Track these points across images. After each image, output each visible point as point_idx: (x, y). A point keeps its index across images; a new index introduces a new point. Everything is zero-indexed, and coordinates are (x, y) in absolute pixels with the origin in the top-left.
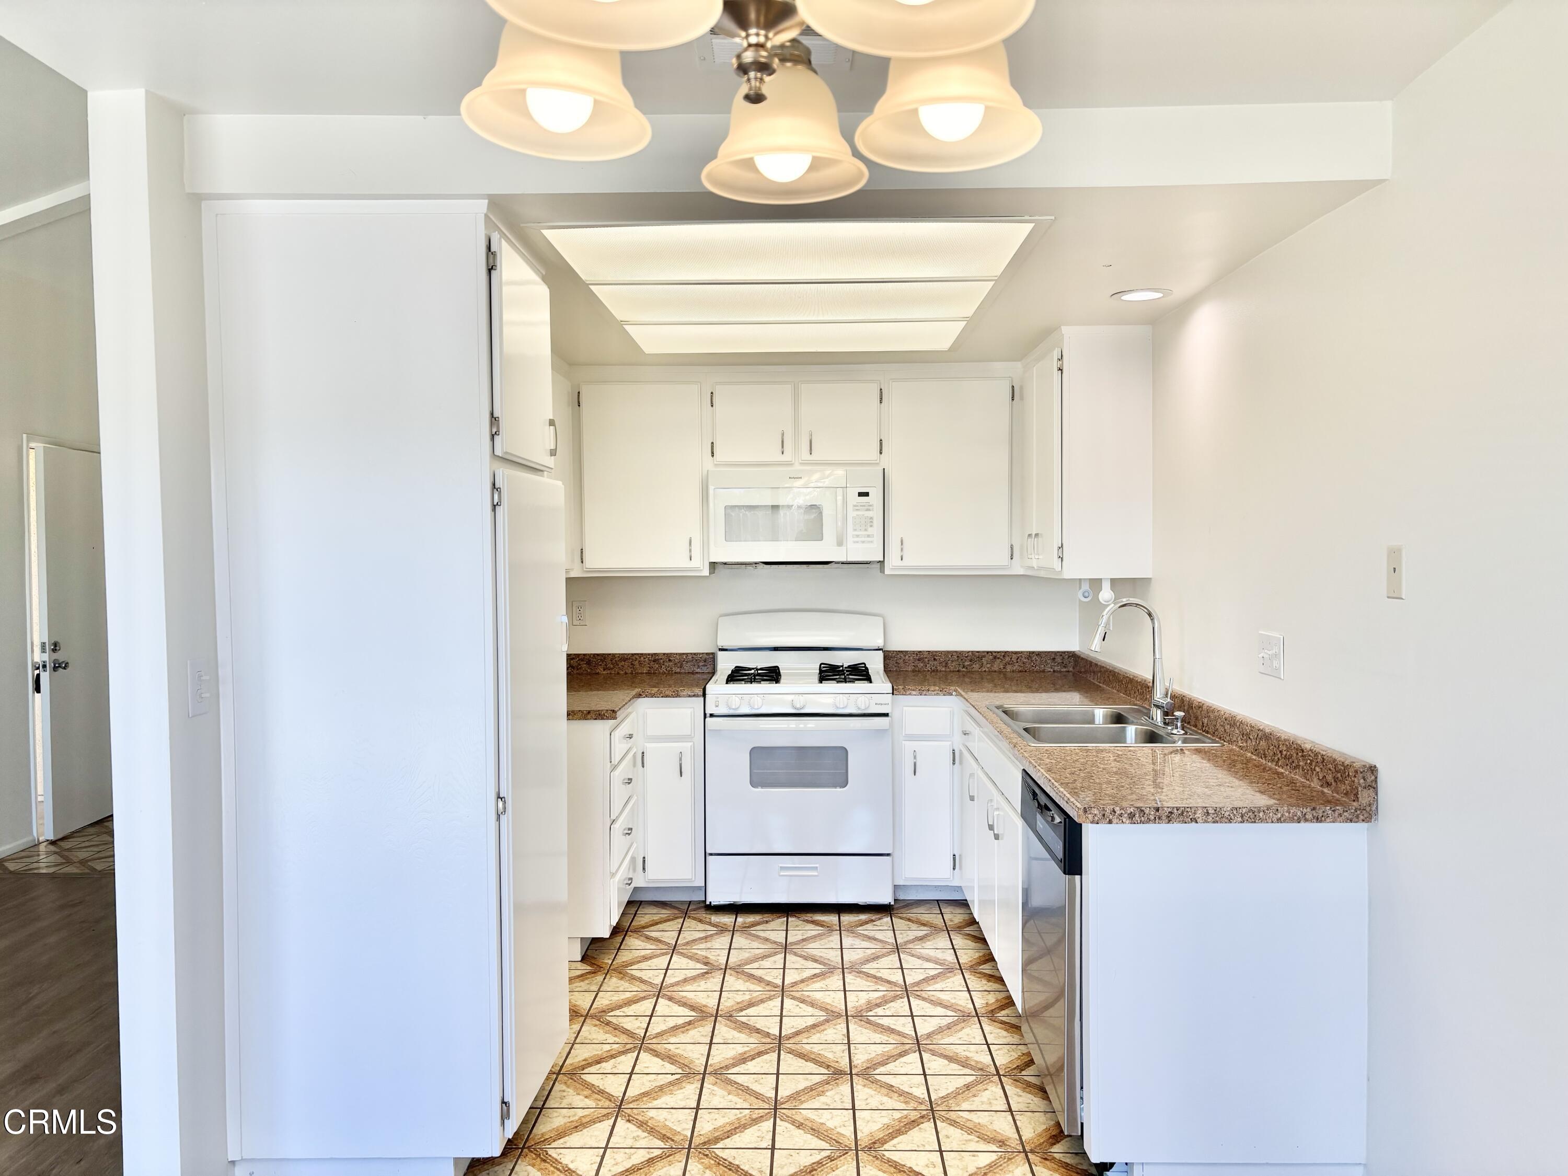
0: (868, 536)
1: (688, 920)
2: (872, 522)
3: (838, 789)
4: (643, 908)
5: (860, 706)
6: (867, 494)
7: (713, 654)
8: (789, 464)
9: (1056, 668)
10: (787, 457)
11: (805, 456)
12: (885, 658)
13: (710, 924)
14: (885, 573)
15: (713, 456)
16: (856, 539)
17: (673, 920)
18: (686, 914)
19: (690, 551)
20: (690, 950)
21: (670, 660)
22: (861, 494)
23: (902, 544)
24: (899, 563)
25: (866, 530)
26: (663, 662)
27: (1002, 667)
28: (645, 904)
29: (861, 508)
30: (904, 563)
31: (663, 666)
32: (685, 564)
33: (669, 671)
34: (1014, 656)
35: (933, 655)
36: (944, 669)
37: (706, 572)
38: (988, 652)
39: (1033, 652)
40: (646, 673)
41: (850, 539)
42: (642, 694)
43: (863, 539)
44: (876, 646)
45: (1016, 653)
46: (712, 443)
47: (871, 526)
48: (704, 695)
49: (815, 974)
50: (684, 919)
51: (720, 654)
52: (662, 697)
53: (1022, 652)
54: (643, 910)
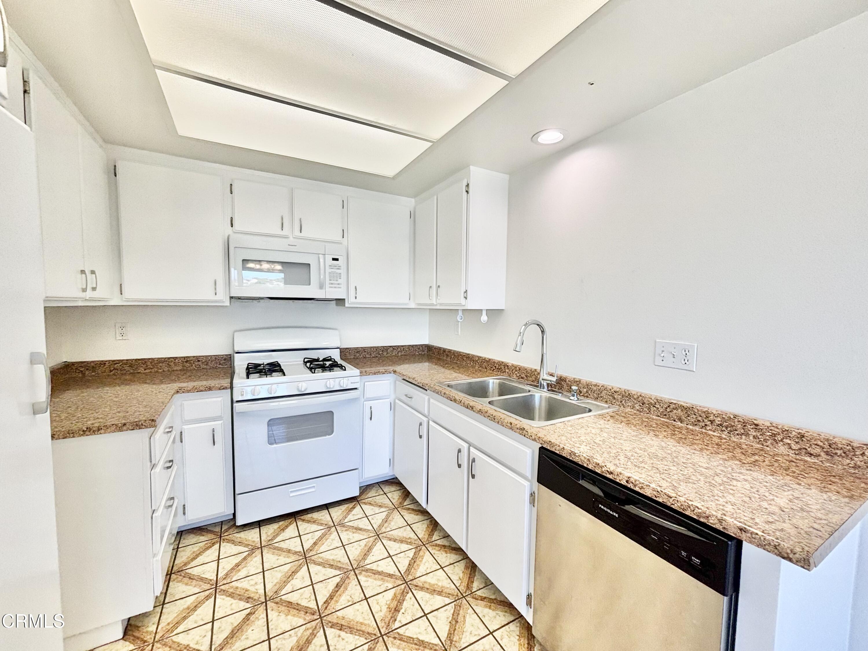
0: (338, 284)
1: (225, 543)
2: (340, 276)
3: (328, 437)
4: (184, 539)
5: (342, 385)
6: (337, 260)
7: (230, 355)
8: (286, 237)
9: (420, 353)
10: (286, 231)
11: (297, 233)
12: (341, 352)
13: (240, 543)
14: (346, 306)
15: (232, 226)
16: (331, 286)
17: (211, 547)
18: (221, 537)
19: (215, 289)
20: (231, 584)
21: (199, 361)
22: (334, 259)
23: (356, 290)
24: (354, 300)
25: (337, 281)
26: (193, 362)
27: (396, 353)
28: (186, 534)
29: (334, 267)
30: (357, 300)
31: (193, 365)
32: (213, 297)
33: (198, 368)
34: (402, 348)
35: (364, 349)
36: (369, 356)
37: (227, 303)
38: (390, 347)
39: (410, 345)
40: (180, 370)
41: (327, 285)
42: (179, 391)
43: (335, 286)
44: (336, 346)
45: (402, 346)
46: (232, 218)
47: (340, 278)
48: (232, 388)
49: (337, 585)
50: (220, 543)
51: (236, 355)
52: (197, 392)
53: (405, 346)
54: (184, 542)
